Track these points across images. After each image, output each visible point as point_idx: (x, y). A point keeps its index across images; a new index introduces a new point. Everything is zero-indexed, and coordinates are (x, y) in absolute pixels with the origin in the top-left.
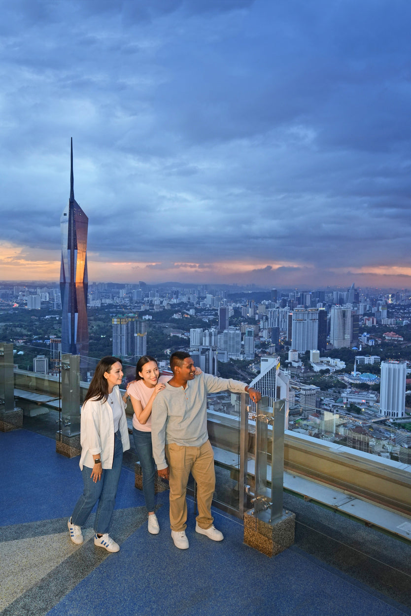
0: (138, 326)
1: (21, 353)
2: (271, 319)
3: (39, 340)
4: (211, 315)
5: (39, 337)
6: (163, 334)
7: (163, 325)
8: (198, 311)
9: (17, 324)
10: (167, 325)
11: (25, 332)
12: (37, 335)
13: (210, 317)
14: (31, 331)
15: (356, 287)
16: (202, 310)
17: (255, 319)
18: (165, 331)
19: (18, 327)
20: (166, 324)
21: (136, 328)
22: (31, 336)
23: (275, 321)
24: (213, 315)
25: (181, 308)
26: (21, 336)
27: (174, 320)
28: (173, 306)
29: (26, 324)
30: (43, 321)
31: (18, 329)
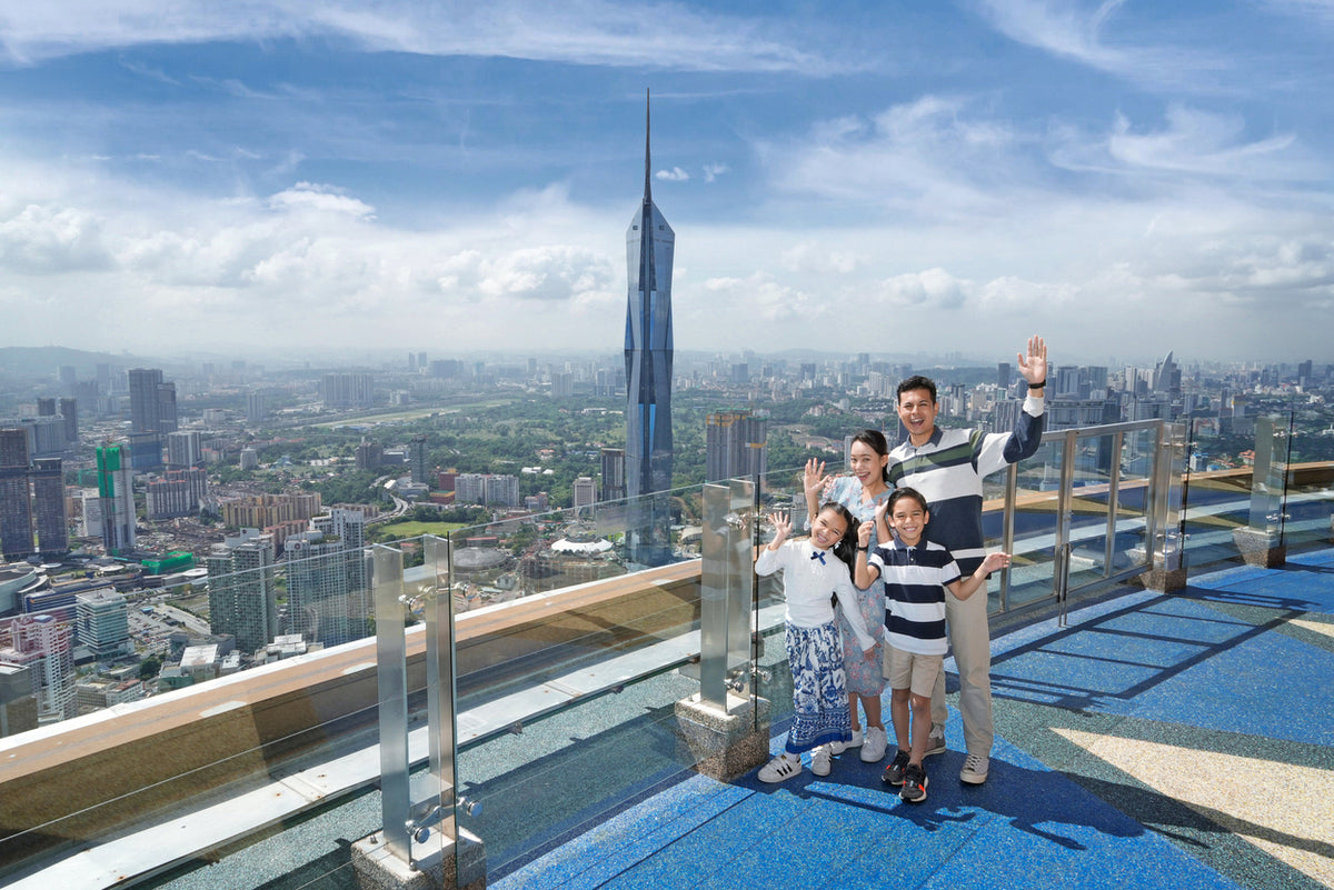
0: (753, 428)
1: (548, 472)
2: (999, 421)
3: (576, 450)
4: (879, 410)
5: (577, 446)
6: (792, 444)
7: (790, 427)
8: (855, 401)
9: (538, 421)
10: (798, 428)
11: (552, 436)
12: (572, 441)
13: (878, 413)
14: (560, 435)
15: (1173, 361)
16: (862, 401)
17: (965, 419)
18: (795, 438)
19: (539, 427)
20: (798, 426)
21: (750, 432)
22: (561, 443)
23: (1008, 422)
24: (884, 410)
25: (822, 396)
26: (546, 443)
27: (810, 421)
28: (806, 393)
29: (552, 422)
30: (580, 418)
31: (540, 432)
